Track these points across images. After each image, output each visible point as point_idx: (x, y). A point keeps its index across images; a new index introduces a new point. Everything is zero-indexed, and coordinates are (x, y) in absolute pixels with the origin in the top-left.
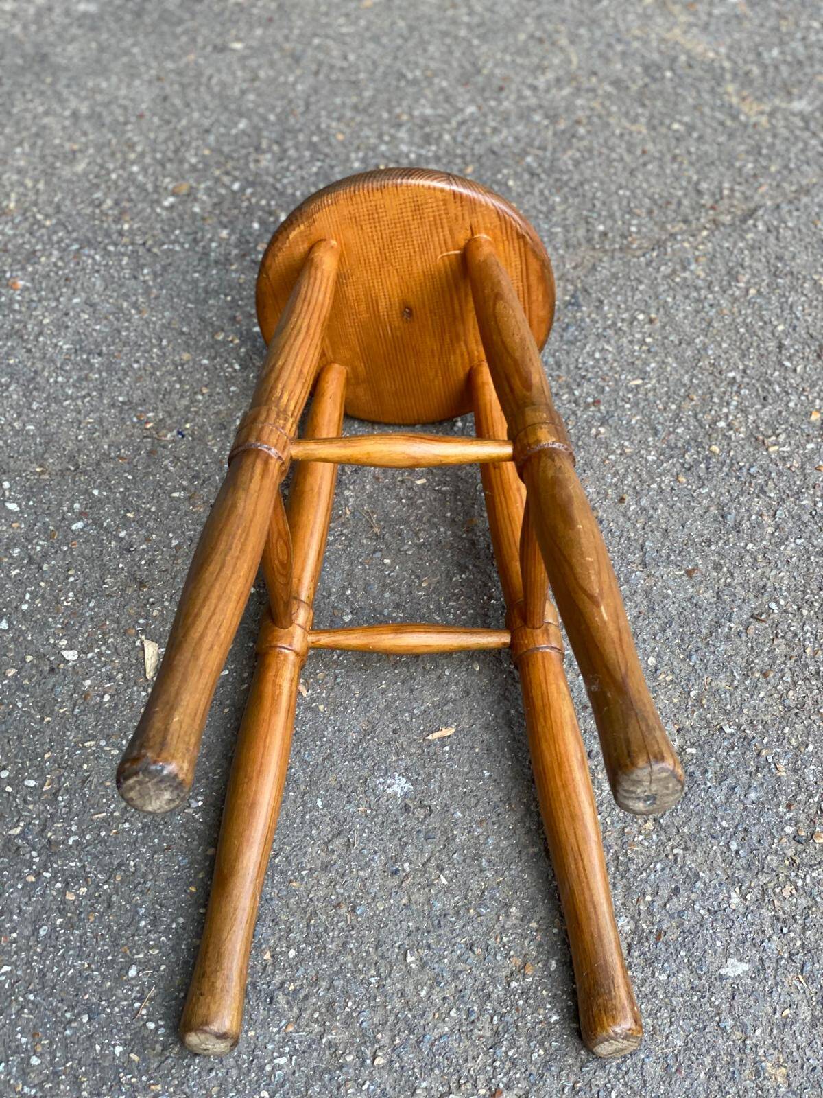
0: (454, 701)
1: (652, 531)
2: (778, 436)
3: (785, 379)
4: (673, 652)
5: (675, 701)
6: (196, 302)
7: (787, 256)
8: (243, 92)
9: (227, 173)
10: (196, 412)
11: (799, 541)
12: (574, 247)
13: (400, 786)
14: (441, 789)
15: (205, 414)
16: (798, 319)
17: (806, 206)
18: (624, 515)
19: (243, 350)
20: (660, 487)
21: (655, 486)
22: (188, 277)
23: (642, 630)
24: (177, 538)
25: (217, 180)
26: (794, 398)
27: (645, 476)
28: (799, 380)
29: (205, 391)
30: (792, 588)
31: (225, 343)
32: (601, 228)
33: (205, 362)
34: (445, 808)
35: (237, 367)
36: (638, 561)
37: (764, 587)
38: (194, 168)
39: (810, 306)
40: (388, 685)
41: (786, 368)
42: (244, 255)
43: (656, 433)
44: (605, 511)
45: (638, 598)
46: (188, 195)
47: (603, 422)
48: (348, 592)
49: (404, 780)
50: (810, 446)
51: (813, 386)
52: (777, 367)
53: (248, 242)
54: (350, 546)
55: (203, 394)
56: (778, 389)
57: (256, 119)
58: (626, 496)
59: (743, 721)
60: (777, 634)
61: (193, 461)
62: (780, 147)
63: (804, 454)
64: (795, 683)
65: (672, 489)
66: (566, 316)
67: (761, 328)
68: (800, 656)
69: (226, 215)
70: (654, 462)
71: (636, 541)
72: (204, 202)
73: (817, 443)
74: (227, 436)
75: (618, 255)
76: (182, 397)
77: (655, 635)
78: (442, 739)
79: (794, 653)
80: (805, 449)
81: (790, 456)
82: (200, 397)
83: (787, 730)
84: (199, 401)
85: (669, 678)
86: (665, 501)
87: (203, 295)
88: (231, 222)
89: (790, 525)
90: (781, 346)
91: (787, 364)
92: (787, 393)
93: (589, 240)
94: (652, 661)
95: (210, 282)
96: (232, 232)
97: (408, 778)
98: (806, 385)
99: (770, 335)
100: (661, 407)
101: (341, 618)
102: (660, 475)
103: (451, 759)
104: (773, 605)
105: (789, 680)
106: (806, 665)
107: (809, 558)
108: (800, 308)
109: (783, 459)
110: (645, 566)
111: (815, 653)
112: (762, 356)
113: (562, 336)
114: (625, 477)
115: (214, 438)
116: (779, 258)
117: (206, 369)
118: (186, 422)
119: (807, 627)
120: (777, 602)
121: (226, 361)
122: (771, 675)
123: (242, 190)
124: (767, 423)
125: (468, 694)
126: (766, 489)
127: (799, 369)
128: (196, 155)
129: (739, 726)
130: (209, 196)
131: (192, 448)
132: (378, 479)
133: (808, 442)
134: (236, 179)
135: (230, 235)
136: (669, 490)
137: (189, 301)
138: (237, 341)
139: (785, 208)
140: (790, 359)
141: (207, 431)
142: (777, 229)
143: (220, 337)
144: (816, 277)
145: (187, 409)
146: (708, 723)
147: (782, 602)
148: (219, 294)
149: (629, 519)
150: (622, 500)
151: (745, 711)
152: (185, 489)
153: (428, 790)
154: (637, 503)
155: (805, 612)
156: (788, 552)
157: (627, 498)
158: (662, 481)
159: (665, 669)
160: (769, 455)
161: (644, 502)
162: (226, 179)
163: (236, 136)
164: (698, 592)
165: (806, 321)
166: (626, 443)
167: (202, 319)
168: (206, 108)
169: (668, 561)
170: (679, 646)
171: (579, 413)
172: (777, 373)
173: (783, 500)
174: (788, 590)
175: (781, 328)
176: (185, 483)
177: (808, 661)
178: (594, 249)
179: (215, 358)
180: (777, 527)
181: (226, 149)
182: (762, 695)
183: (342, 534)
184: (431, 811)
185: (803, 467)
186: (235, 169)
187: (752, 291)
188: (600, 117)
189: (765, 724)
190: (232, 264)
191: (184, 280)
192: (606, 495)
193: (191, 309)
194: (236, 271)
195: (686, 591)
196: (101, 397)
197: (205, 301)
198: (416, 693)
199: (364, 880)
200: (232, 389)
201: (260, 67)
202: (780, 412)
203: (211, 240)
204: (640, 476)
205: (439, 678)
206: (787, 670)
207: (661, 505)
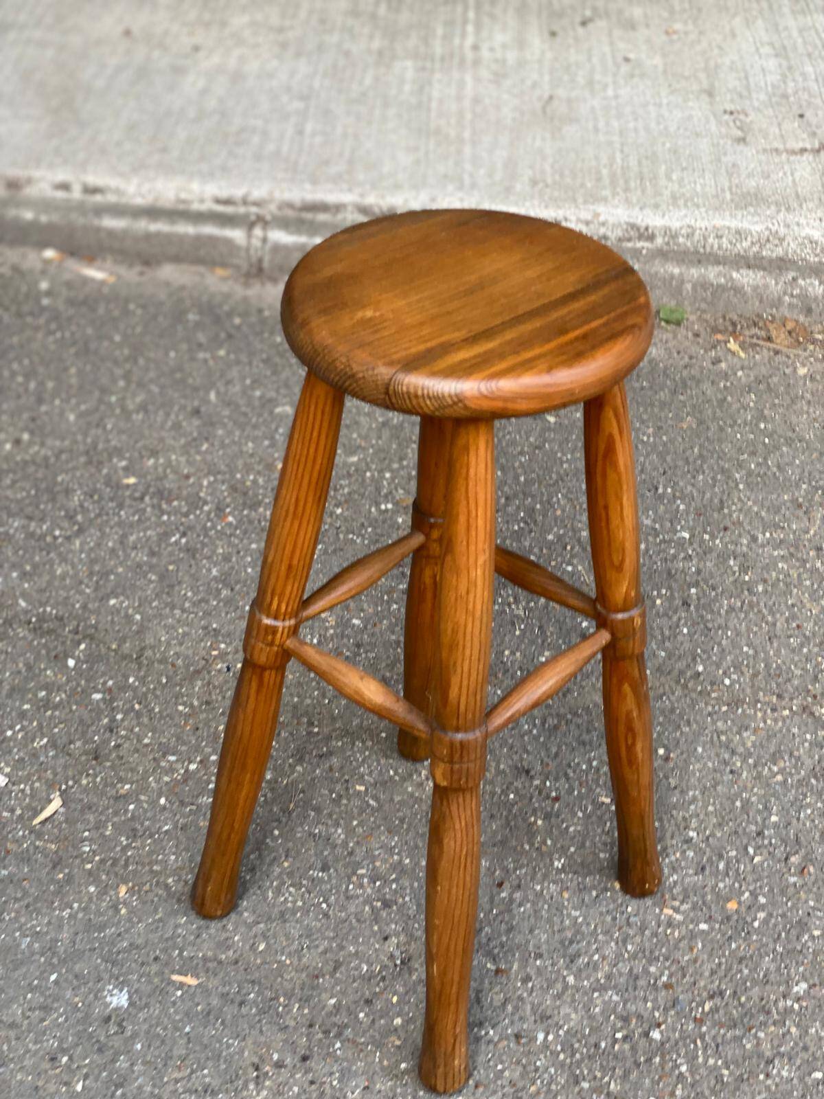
0: (220, 962)
1: (501, 922)
2: (683, 903)
3: (738, 861)
13: (119, 999)
14: (145, 1020)
16: (798, 819)
19: (332, 631)
20: (542, 891)
21: (538, 888)
26: (729, 881)
27: (538, 876)
28: (748, 869)
30: (572, 1032)
32: (701, 668)
34: (135, 1036)
35: (316, 641)
37: (549, 1017)
41: (747, 853)
47: (547, 817)
49: (126, 997)
50: (703, 926)
51: (755, 880)
52: (740, 849)
56: (721, 866)
58: (507, 883)
60: (521, 1061)
61: (217, 691)
63: (691, 931)
65: (551, 898)
67: (758, 810)
68: (522, 1089)
70: (557, 869)
73: (712, 927)
78: (181, 985)
79: (520, 1084)
80: (697, 925)
81: (678, 925)
85: (398, 1043)
86: (535, 904)
89: (622, 980)
90: (760, 833)
91: (751, 851)
92: (727, 875)
93: (681, 673)
97: (131, 998)
98: (750, 877)
99: (759, 820)
100: (606, 829)
102: (551, 881)
103: (174, 1003)
104: (541, 1036)
107: (610, 1016)
108: (809, 812)
109: (669, 925)
111: (539, 1094)
112: (736, 832)
114: (521, 868)
118: (240, 662)
119: (552, 1070)
120: (547, 1036)
122: (481, 1089)
124: (684, 889)
125: (236, 963)
126: (630, 941)
127: (756, 859)
131: (226, 683)
132: (332, 770)
133: (705, 922)
136: (547, 897)
140: (757, 848)
147: (551, 1038)
149: (491, 902)
150: (500, 885)
152: (191, 707)
153: (136, 1016)
154: (512, 893)
155: (563, 1057)
156: (598, 1002)
158: (548, 887)
159: (403, 1034)
160: (661, 915)
161: (517, 895)
164: (491, 990)
165: (804, 825)
166: (549, 842)
169: (490, 953)
171: (535, 800)
172: (734, 853)
173: (636, 957)
174: (567, 1032)
175: (775, 819)
176: (195, 703)
180: (608, 976)
184: (122, 1033)
185: (680, 940)
187: (779, 778)
192: (493, 873)
195: (482, 983)
198: (199, 940)
199: (28, 1051)
202: (706, 886)
204: (535, 874)
205: (227, 939)
206: (500, 1094)
207: (529, 905)
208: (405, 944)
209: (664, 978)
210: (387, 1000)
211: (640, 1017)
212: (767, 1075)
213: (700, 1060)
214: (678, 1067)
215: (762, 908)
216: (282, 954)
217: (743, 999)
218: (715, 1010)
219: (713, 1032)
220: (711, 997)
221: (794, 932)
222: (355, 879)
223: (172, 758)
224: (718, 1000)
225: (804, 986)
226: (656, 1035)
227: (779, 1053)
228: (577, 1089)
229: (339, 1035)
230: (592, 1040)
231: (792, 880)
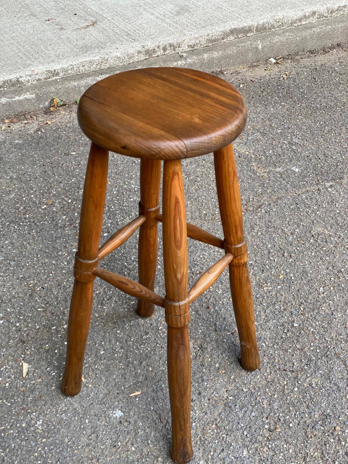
0: (141, 382)
1: (219, 319)
2: (267, 284)
3: (271, 264)
4: (225, 362)
5: (225, 380)
6: (52, 241)
7: (273, 221)
8: (74, 169)
9: (67, 197)
10: (49, 280)
11: (274, 321)
12: (194, 219)
13: (118, 414)
14: (134, 414)
15: (52, 281)
16: (276, 242)
17: (280, 204)
18: (209, 313)
19: (68, 258)
20: (223, 303)
21: (221, 302)
22: (50, 233)
23: (214, 354)
24: (39, 325)
25: (63, 199)
26: (274, 270)
27: (217, 299)
28: (275, 264)
29: (53, 272)
30: (271, 338)
31: (61, 255)
32: (205, 212)
33: (54, 262)
34: (136, 422)
35: (66, 263)
36: (213, 330)
37: (261, 338)
38: (54, 195)
39: (281, 238)
40: (116, 377)
41: (271, 260)
42: (71, 225)
43: (222, 283)
44: (202, 312)
45: (213, 343)
46: (52, 204)
48: (103, 343)
49: (120, 412)
50: (279, 287)
51: (281, 266)
52: (268, 259)
53: (73, 220)
54: (105, 326)
55: (52, 274)
56: (268, 267)
57: (78, 178)
58: (210, 306)
59: (251, 387)
60: (265, 355)
61: (47, 298)
62: (271, 183)
63: (277, 290)
64: (271, 373)
65: (227, 303)
66: (190, 243)
67: (262, 246)
68: (273, 362)
69: (65, 211)
70: (221, 294)
71: (213, 322)
72: (57, 207)
73: (282, 286)
74: (60, 288)
75: (210, 221)
76: (44, 275)
77: (219, 356)
78: (136, 396)
79: (271, 362)
80: (277, 288)
81: (272, 291)
82: (51, 275)
83: (267, 390)
84: (51, 276)
85: (223, 372)
86: (224, 308)
87: (55, 239)
88: (67, 213)
89: (271, 315)
90: (269, 252)
91: (271, 258)
92: (271, 269)
93: (200, 217)
94: (217, 365)
95: (58, 234)
96: (67, 216)
97: (122, 411)
98: (278, 266)
99: (266, 249)
100: (224, 274)
101: (100, 353)
102: (223, 298)
103: (139, 403)
104: (264, 344)
105: (269, 371)
106: (275, 366)
107: (278, 327)
108: (277, 239)
109: (269, 292)
110: (216, 331)
111: (279, 361)
112: (262, 255)
113: (188, 250)
114: (210, 299)
115: (56, 289)
116: (269, 222)
117: (54, 265)
118: (45, 284)
119: (276, 352)
120: (265, 343)
121: (62, 262)
122: (262, 370)
123: (72, 202)
124: (263, 280)
125: (147, 379)
126: (263, 303)
127: (275, 260)
128: (56, 191)
129: (249, 389)
130: (59, 204)
131: (47, 293)
132: (116, 302)
133: (278, 286)
134: (70, 198)
135: (66, 218)
136: (226, 303)
137: (49, 241)
138: (66, 254)
139: (272, 204)
140: (272, 256)
141: (53, 287)
142: (269, 212)
143: (60, 253)
144: (283, 228)
145: (46, 279)
146: (238, 388)
147: (267, 343)
148: (61, 238)
149: (211, 314)
150: (208, 308)
151: (252, 383)
152: (43, 308)
153: (129, 415)
154: (214, 308)
155: (275, 347)
156: (270, 325)
157: (210, 307)
158: (223, 301)
159: (222, 368)
160: (264, 291)
161: (216, 308)
162: (66, 199)
163: (71, 184)
164: (236, 340)
165: (279, 243)
167: (54, 247)
168: (61, 175)
169: (225, 330)
170: (228, 360)
171: (193, 277)
172: (268, 262)
173: (269, 306)
174: (270, 339)
175: (269, 246)
176: (43, 306)
177: (276, 364)
178: (202, 219)
179: (58, 261)
180: (266, 316)
181: (67, 188)
182: (258, 377)
183: (102, 322)
184: (130, 423)
185: (276, 294)
186: (70, 195)
187: (259, 233)
188: (206, 175)
189: (259, 388)
190: (66, 228)
191: (48, 234)
192: (203, 305)
193: (50, 244)
194: (68, 230)
195: (231, 340)
196: (13, 276)
197: (55, 241)
198: (127, 380)
199: (103, 449)
200: (63, 271)
201: (81, 160)
202: (269, 275)
203: (59, 220)
204: (215, 299)
205: (136, 374)
206: (268, 368)
207: (223, 309)
208: (195, 342)
209: (282, 308)
210: (207, 361)
211: (286, 322)
212: (335, 318)
213: (314, 325)
214: (310, 330)
215: (290, 273)
216: (160, 367)
217: (309, 301)
218: (304, 309)
219: (310, 315)
220: (300, 305)
221: (305, 275)
222: (160, 332)
223: (54, 328)
224: (303, 306)
225: (322, 288)
226: (295, 325)
227: (332, 311)
228: (289, 353)
229: (203, 381)
230: (279, 337)
231: (291, 260)
